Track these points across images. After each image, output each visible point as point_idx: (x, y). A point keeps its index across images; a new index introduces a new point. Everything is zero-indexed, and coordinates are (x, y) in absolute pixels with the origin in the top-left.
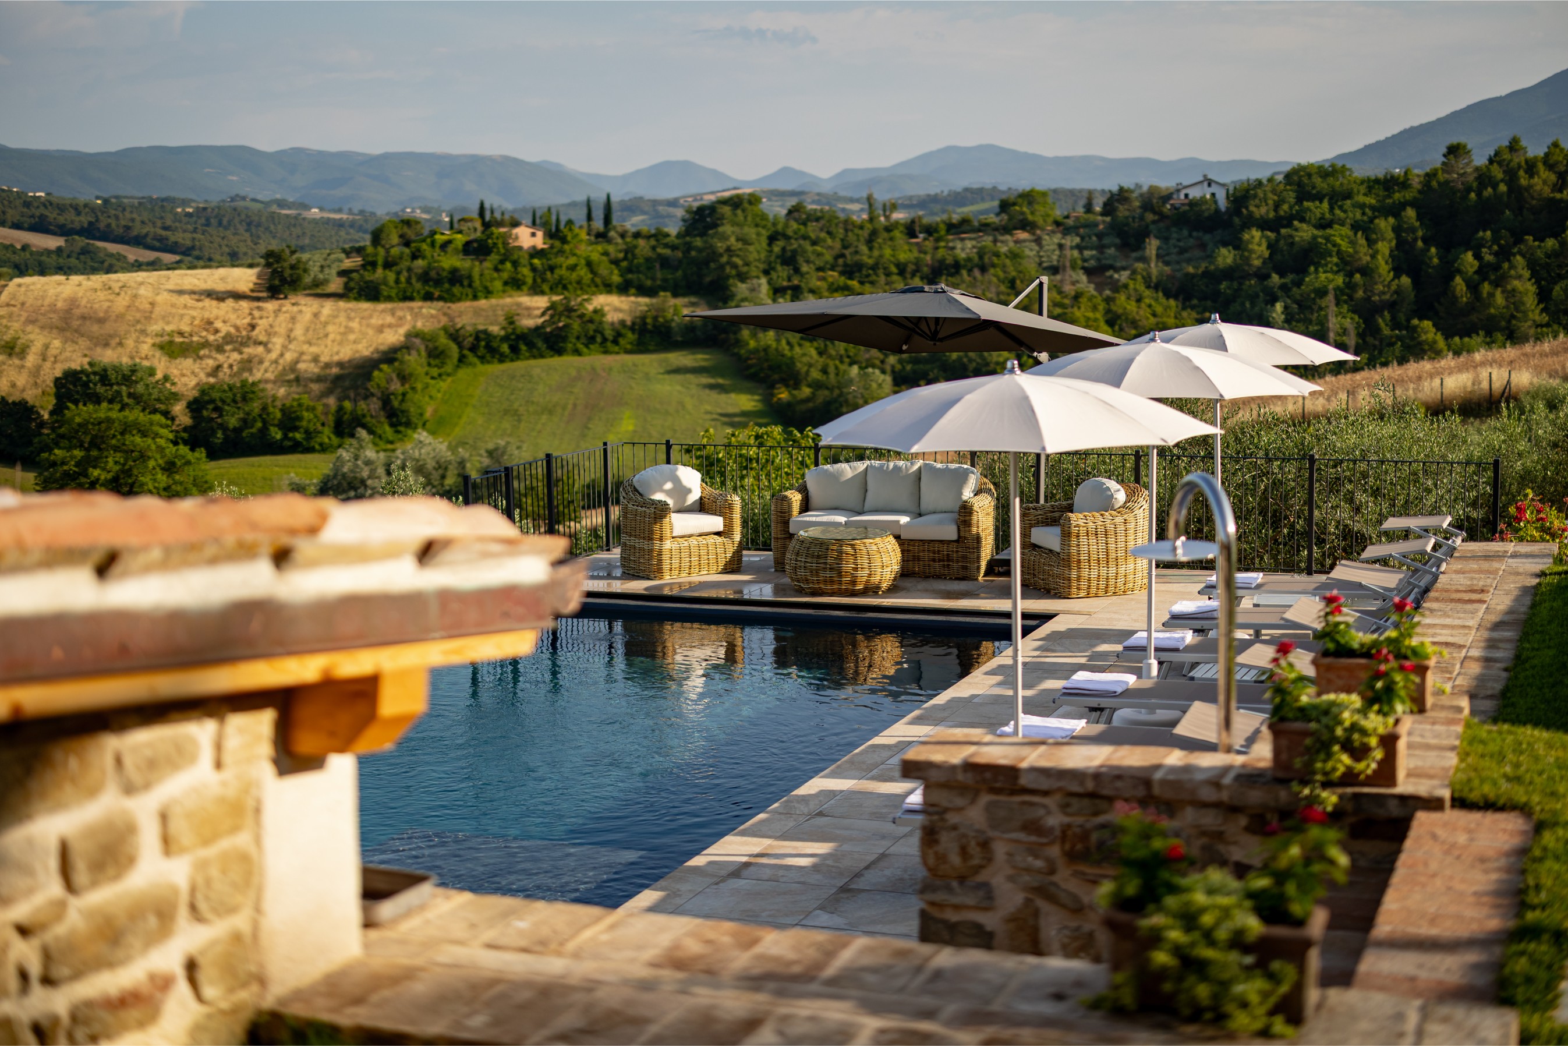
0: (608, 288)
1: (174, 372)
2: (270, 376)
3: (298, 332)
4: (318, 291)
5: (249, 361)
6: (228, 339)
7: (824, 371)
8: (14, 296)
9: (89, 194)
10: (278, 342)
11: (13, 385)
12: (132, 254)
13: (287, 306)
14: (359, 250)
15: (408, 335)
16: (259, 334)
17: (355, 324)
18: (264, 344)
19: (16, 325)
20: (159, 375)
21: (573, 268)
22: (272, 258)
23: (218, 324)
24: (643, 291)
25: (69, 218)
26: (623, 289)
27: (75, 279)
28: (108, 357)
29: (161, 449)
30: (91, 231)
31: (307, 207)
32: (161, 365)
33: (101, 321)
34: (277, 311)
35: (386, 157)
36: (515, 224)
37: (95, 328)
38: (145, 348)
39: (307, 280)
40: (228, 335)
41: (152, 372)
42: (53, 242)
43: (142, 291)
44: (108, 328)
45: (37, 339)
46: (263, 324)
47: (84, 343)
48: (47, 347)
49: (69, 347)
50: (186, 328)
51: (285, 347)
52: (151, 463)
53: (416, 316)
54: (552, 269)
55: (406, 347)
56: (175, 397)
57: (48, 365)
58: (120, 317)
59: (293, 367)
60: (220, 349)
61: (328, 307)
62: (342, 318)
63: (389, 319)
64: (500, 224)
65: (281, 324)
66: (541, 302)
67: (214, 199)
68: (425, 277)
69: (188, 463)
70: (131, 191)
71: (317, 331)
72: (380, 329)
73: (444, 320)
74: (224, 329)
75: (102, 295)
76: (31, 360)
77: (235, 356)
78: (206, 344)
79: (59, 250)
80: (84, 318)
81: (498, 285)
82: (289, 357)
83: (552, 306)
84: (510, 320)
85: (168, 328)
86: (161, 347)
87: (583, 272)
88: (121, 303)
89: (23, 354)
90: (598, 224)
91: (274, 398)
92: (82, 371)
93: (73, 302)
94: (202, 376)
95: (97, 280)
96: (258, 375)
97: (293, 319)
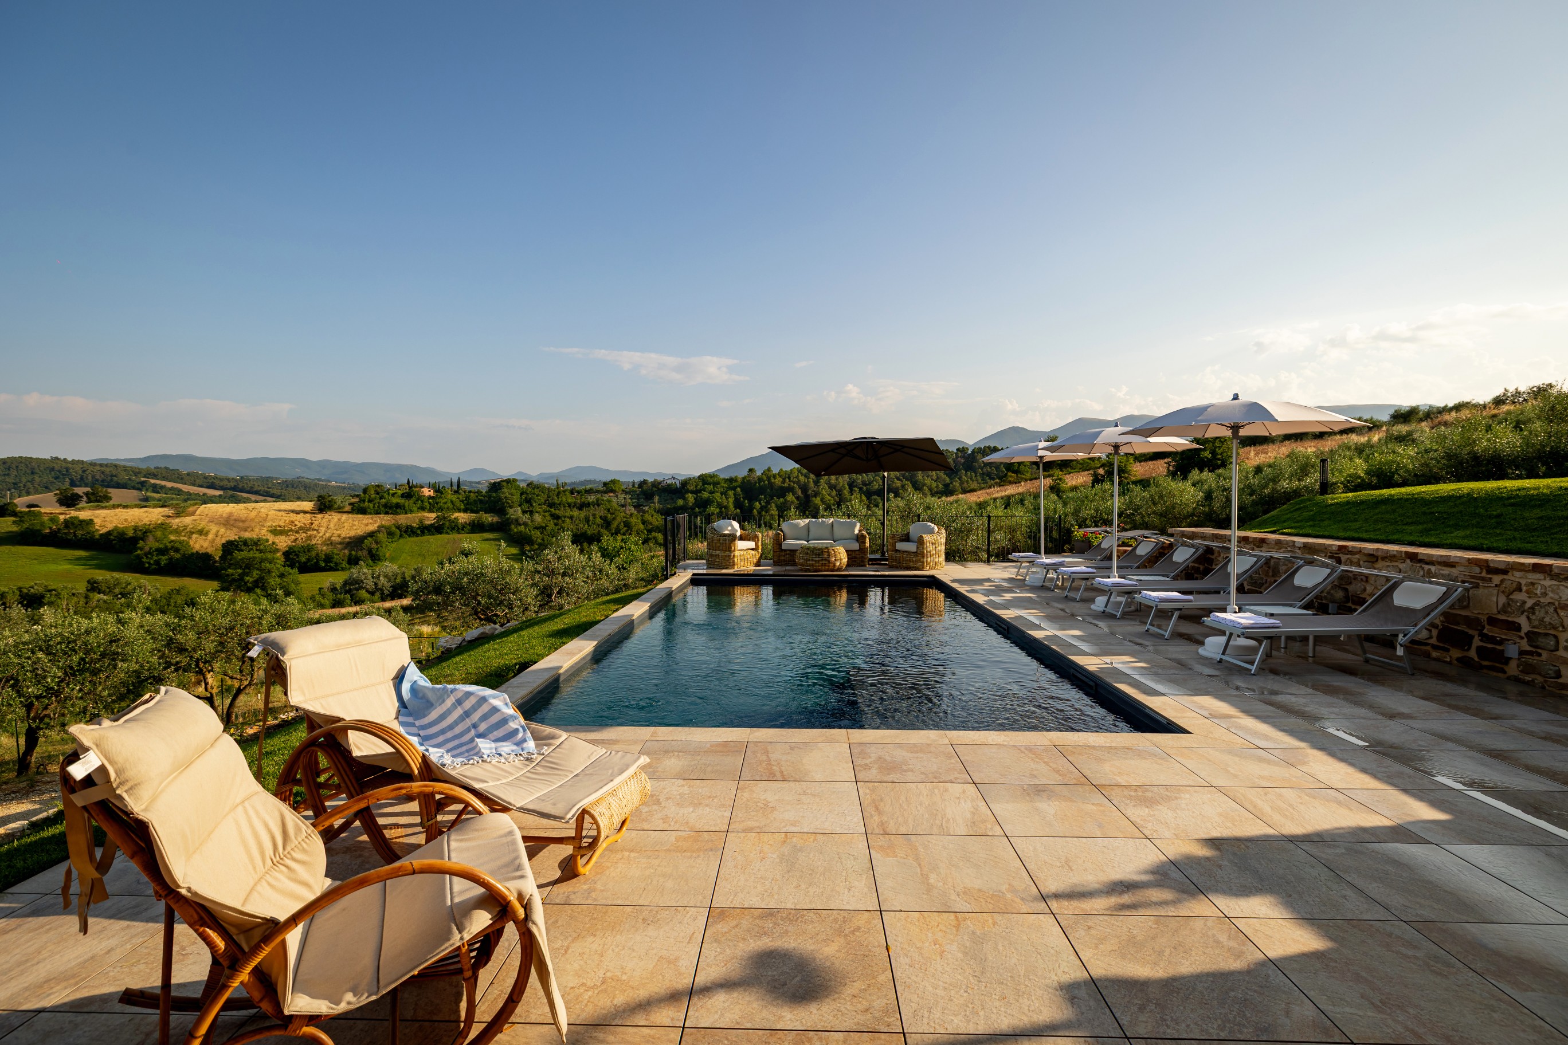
0: (459, 510)
1: (277, 541)
2: (319, 542)
3: (332, 525)
4: (340, 510)
5: (310, 536)
6: (301, 528)
7: (543, 539)
8: (203, 512)
9: (232, 475)
10: (323, 530)
11: (202, 547)
12: (253, 497)
13: (327, 516)
14: (357, 496)
15: (379, 527)
16: (314, 526)
17: (356, 523)
18: (317, 530)
19: (203, 523)
20: (270, 542)
21: (446, 503)
22: (321, 498)
23: (297, 523)
24: (472, 512)
25: (225, 483)
26: (465, 511)
27: (231, 505)
28: (247, 535)
29: (278, 569)
30: (235, 489)
31: (331, 482)
32: (271, 538)
33: (243, 521)
34: (322, 518)
35: (363, 464)
36: (423, 487)
37: (241, 524)
38: (264, 532)
39: (336, 506)
40: (301, 527)
41: (267, 541)
42: (217, 493)
43: (262, 510)
44: (247, 524)
45: (214, 528)
46: (316, 523)
47: (235, 530)
48: (218, 531)
49: (228, 532)
50: (282, 524)
51: (326, 531)
52: (274, 574)
53: (381, 520)
54: (437, 503)
55: (378, 531)
56: (278, 550)
57: (218, 538)
58: (252, 520)
59: (329, 539)
60: (297, 532)
61: (344, 517)
62: (351, 521)
63: (370, 521)
64: (416, 487)
65: (324, 523)
66: (433, 515)
67: (290, 478)
68: (385, 506)
69: (290, 574)
70: (252, 474)
71: (340, 525)
72: (367, 525)
73: (393, 521)
74: (299, 525)
75: (244, 511)
76: (210, 536)
77: (304, 535)
78: (291, 530)
79: (220, 496)
80: (235, 520)
81: (415, 509)
82: (327, 535)
83: (438, 517)
84: (421, 521)
85: (274, 524)
86: (271, 531)
87: (450, 505)
88: (253, 514)
89: (207, 534)
90: (455, 488)
91: (322, 550)
92: (235, 541)
93: (231, 514)
94: (289, 542)
95: (241, 506)
96: (314, 542)
97: (330, 521)
